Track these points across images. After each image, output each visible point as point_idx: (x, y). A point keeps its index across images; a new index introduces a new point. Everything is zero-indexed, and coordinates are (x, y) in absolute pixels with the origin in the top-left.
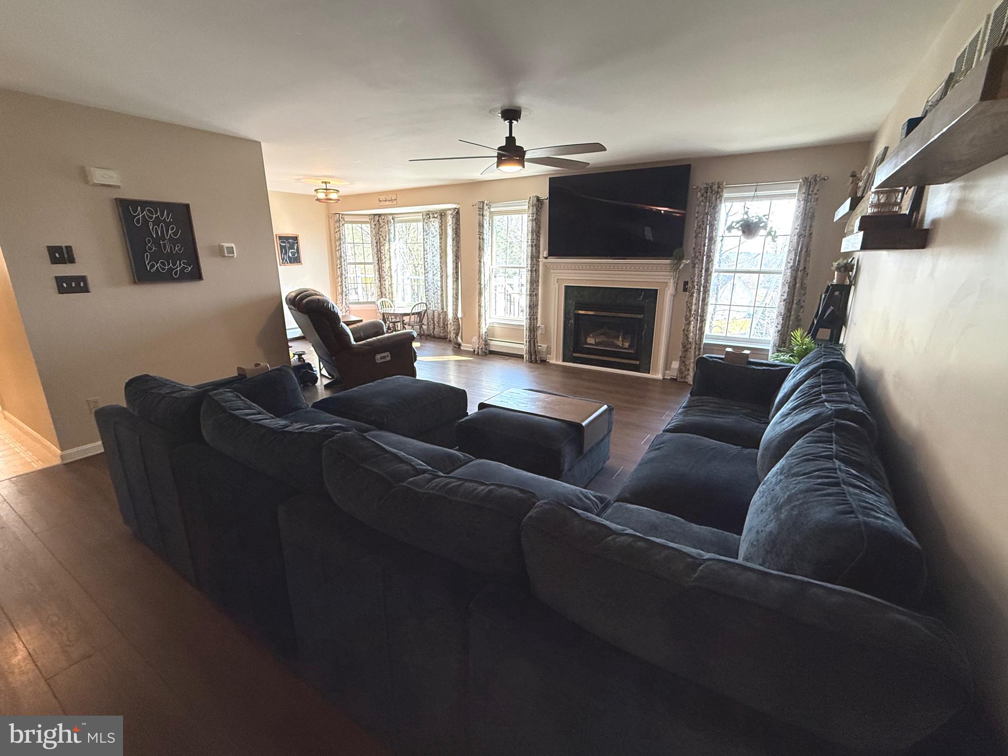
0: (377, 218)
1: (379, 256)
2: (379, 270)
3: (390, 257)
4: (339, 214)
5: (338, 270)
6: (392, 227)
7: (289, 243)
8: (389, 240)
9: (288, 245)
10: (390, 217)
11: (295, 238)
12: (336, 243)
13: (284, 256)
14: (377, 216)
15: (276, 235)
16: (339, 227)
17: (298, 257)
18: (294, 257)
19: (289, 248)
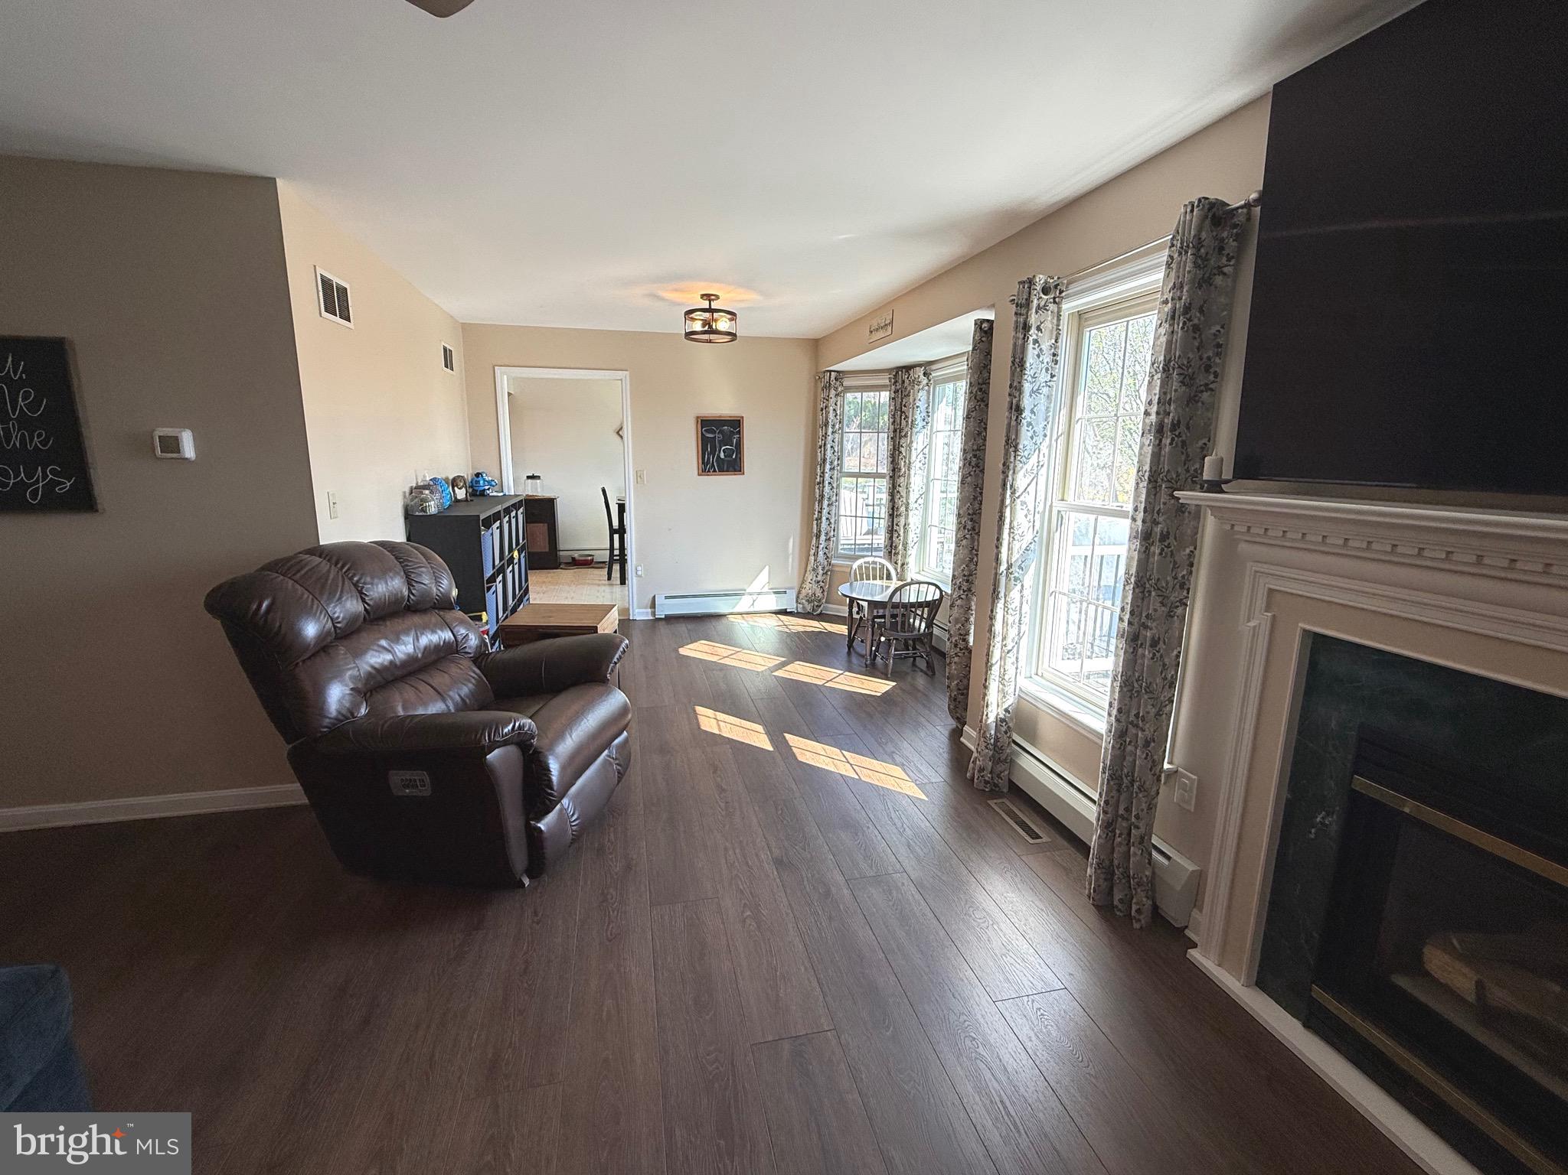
0: (900, 375)
1: (897, 461)
2: (893, 492)
4: (831, 371)
5: (817, 487)
6: (923, 393)
7: (721, 432)
8: (913, 425)
9: (719, 437)
10: (920, 372)
11: (736, 424)
12: (818, 431)
13: (709, 459)
14: (904, 370)
15: (698, 417)
16: (828, 400)
17: (738, 460)
18: (729, 459)
19: (720, 441)
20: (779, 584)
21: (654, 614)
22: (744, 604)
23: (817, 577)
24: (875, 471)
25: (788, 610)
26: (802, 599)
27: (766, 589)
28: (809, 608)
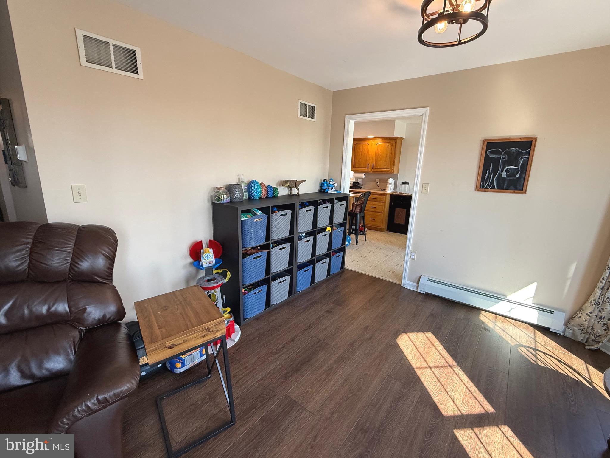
9: (503, 157)
13: (489, 177)
15: (484, 140)
17: (522, 179)
18: (511, 178)
19: (504, 162)
20: (547, 301)
21: (418, 287)
25: (550, 330)
26: (573, 325)
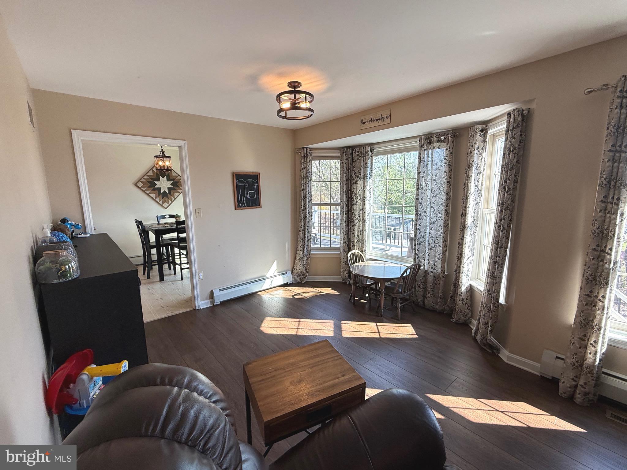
0: (350, 151)
1: (349, 196)
2: (348, 213)
3: (364, 197)
4: (307, 148)
5: (302, 212)
6: (369, 160)
7: (247, 182)
8: (365, 177)
9: (246, 185)
10: (368, 149)
11: (256, 177)
12: (300, 182)
13: (241, 199)
14: (351, 148)
15: (233, 173)
16: (306, 164)
17: (258, 199)
18: (252, 199)
19: (247, 188)
20: (283, 269)
21: (213, 302)
22: (266, 285)
23: (303, 262)
24: (329, 202)
25: (288, 283)
26: (294, 275)
27: (276, 274)
28: (298, 280)
